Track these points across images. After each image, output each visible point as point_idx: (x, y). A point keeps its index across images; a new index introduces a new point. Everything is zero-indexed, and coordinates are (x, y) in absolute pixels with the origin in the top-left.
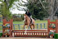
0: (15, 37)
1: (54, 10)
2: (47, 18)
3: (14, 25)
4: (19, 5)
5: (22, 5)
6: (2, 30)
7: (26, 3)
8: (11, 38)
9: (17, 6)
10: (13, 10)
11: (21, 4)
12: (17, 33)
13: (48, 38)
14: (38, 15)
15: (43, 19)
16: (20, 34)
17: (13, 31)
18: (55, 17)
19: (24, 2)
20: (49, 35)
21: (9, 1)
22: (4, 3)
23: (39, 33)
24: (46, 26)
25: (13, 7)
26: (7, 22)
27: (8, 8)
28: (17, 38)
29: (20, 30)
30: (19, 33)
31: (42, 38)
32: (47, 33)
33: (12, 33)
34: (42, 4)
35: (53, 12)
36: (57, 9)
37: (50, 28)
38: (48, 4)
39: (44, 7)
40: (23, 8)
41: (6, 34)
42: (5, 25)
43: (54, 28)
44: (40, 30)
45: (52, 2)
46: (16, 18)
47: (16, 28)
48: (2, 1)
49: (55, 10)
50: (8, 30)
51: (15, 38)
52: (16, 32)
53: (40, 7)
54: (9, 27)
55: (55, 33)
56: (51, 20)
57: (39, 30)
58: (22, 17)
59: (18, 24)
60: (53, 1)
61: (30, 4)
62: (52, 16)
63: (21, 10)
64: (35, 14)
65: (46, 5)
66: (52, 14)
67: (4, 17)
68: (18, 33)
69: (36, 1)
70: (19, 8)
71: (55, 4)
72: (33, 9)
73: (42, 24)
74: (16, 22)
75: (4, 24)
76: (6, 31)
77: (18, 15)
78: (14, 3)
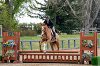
0: (24, 62)
1: (92, 16)
2: (79, 30)
3: (23, 43)
4: (31, 8)
5: (36, 9)
6: (2, 51)
7: (43, 5)
8: (17, 64)
9: (28, 10)
10: (21, 16)
11: (34, 8)
12: (27, 55)
13: (80, 64)
14: (63, 25)
15: (72, 32)
16: (33, 57)
17: (20, 52)
18: (92, 28)
19: (39, 3)
20: (83, 60)
21: (13, 2)
22: (5, 5)
23: (65, 56)
24: (78, 43)
25: (21, 12)
26: (10, 37)
27: (12, 14)
28: (28, 64)
29: (33, 50)
30: (31, 56)
31: (71, 65)
32: (79, 57)
33: (18, 55)
34: (71, 7)
35: (90, 20)
36: (97, 15)
37: (84, 47)
38: (82, 6)
39: (74, 12)
40: (38, 14)
41: (8, 58)
42: (7, 42)
43: (91, 48)
44: (67, 51)
45: (88, 4)
46: (25, 30)
47: (26, 47)
48: (2, 2)
49: (92, 18)
50: (11, 52)
51: (25, 64)
52: (25, 55)
53: (68, 12)
54: (14, 46)
55: (93, 56)
56: (87, 34)
57: (65, 51)
58: (37, 29)
59: (29, 40)
60: (90, 2)
61: (50, 7)
62: (88, 27)
63: (35, 17)
64: (59, 23)
65: (77, 8)
66: (88, 23)
67: (5, 28)
68: (29, 57)
69: (60, 1)
70: (30, 14)
71: (92, 6)
72: (55, 15)
73: (70, 41)
74: (26, 37)
75: (5, 41)
76: (8, 52)
77: (29, 25)
78: (23, 5)
